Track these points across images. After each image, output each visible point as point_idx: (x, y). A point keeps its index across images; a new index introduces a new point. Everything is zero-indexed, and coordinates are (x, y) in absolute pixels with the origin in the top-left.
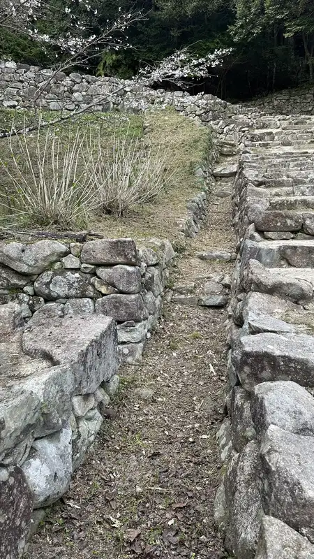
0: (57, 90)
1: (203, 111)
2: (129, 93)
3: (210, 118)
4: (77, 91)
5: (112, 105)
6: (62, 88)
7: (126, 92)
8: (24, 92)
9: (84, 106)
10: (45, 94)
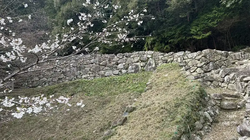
0: (110, 65)
1: (203, 63)
2: (150, 59)
3: (211, 68)
4: (120, 63)
5: (140, 68)
6: (112, 63)
7: (149, 58)
8: (93, 69)
9: (124, 71)
10: (103, 68)
